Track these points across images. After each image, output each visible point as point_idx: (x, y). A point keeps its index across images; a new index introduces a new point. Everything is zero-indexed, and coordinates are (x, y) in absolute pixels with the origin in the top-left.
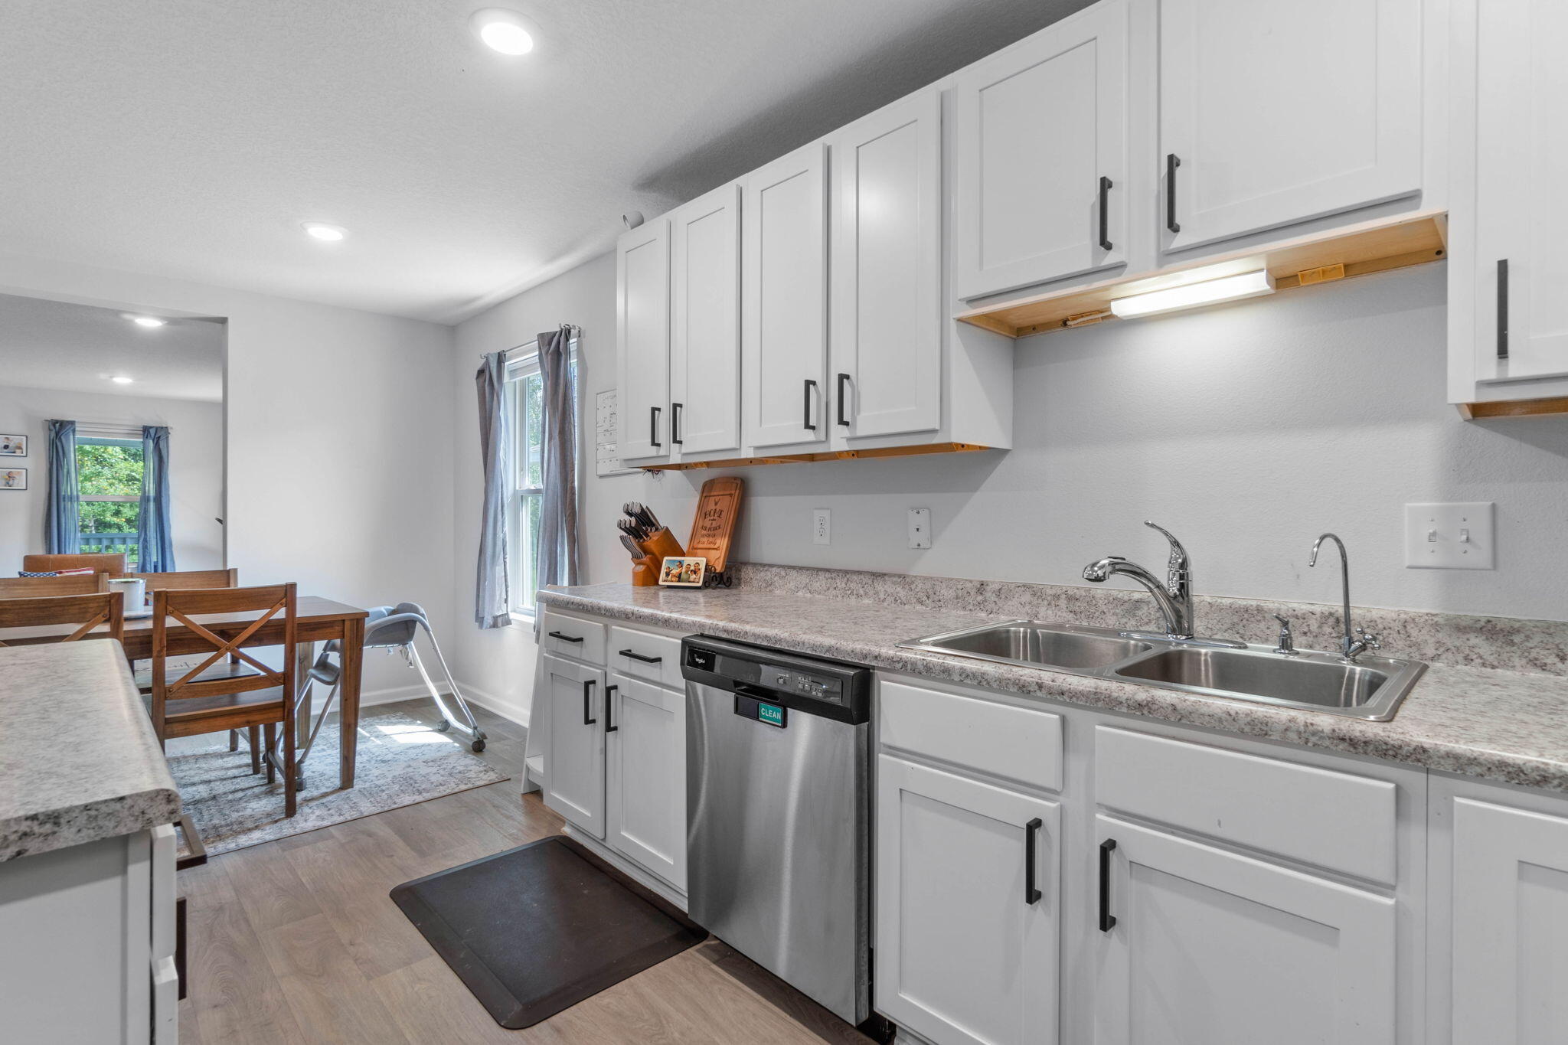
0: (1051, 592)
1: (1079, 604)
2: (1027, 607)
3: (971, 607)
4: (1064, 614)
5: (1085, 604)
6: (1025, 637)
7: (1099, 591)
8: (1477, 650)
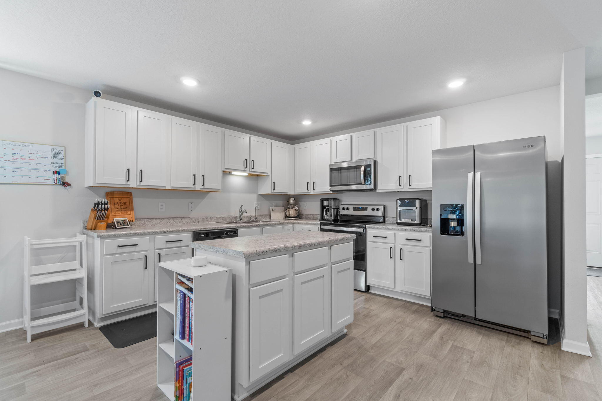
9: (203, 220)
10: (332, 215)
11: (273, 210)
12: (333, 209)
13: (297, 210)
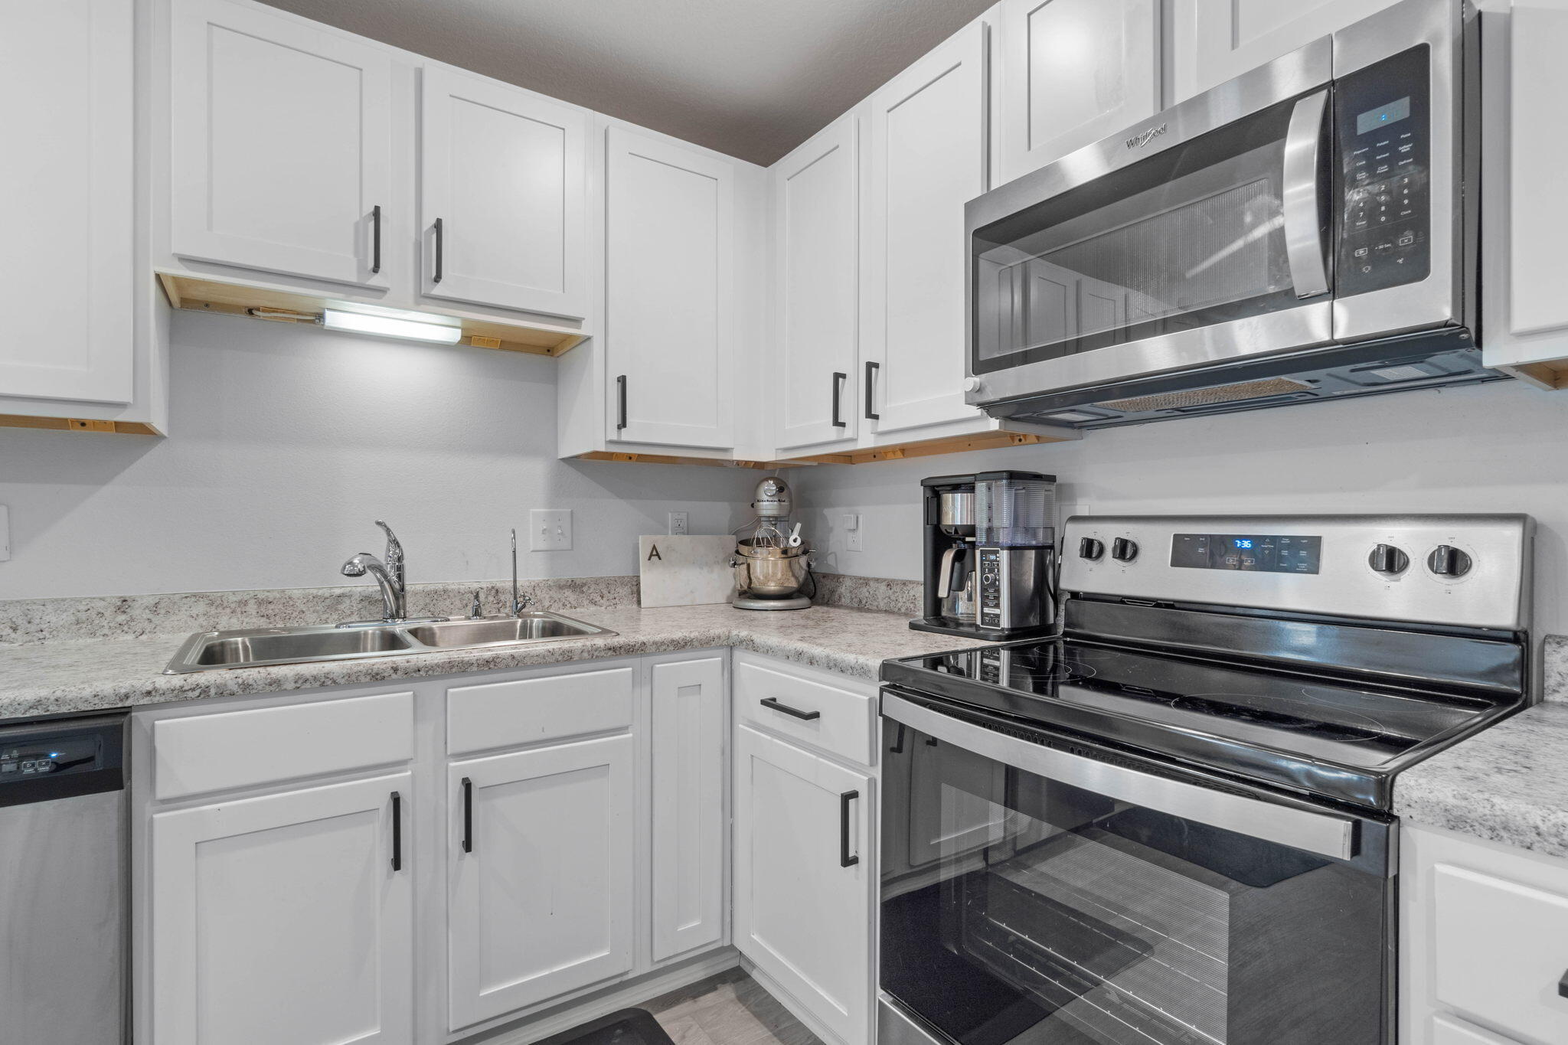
0: (235, 599)
1: (273, 607)
2: (201, 620)
3: (106, 631)
4: (254, 620)
5: (281, 606)
6: (245, 648)
7: (294, 591)
8: (568, 599)
9: (86, 621)
10: (997, 598)
11: (655, 553)
12: (1004, 556)
13: (794, 552)
